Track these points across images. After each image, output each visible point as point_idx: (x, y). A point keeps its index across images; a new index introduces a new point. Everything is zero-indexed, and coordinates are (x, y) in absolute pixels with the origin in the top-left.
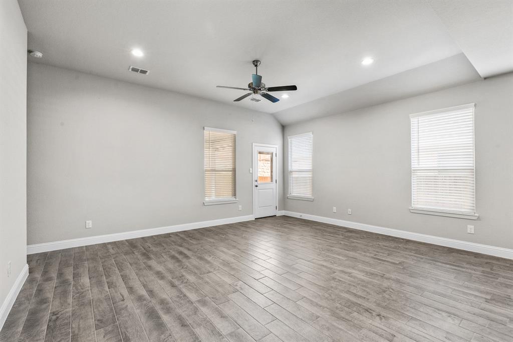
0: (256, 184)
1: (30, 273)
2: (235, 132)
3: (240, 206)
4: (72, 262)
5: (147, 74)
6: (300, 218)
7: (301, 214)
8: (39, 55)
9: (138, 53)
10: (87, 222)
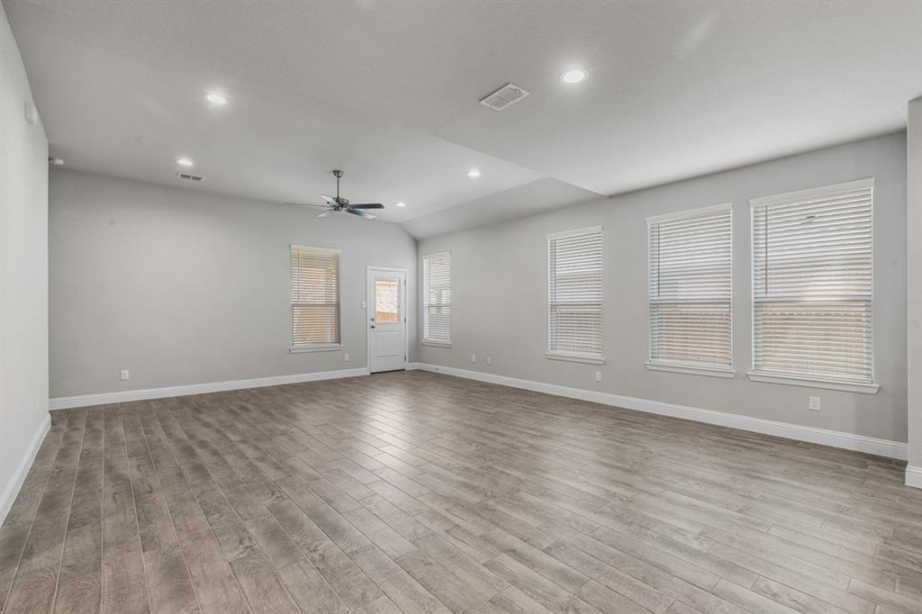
0: (372, 323)
1: (52, 425)
2: (339, 252)
3: (347, 355)
4: (103, 416)
5: (203, 180)
6: (436, 371)
7: (437, 367)
8: (60, 162)
9: (185, 163)
10: (123, 372)
